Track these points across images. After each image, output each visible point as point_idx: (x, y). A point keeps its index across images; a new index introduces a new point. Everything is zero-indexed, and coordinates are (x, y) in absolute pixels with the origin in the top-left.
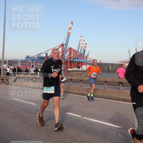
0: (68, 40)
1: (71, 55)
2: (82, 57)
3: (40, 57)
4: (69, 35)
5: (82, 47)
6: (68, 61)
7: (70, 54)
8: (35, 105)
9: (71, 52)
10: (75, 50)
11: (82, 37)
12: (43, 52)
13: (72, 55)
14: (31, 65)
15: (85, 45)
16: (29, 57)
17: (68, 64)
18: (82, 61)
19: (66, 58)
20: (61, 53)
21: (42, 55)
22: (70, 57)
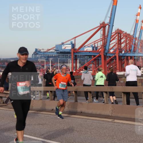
0: (113, 15)
1: (121, 44)
3: (61, 51)
4: (115, 6)
5: (142, 28)
6: (115, 57)
7: (119, 43)
9: (121, 39)
10: (129, 35)
11: (141, 8)
12: (66, 42)
13: (123, 45)
14: (43, 66)
16: (38, 51)
17: (116, 62)
19: (112, 51)
20: (102, 42)
21: (64, 46)
22: (119, 49)
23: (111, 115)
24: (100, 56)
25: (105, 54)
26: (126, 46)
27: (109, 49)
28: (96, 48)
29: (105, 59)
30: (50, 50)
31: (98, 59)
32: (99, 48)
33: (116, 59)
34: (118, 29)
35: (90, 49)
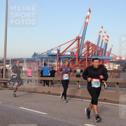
0: (85, 32)
1: (89, 50)
2: (103, 54)
3: (51, 54)
4: (86, 26)
5: (103, 40)
7: (88, 50)
8: (45, 114)
9: (89, 47)
10: (94, 45)
11: (102, 28)
12: (54, 48)
13: (90, 51)
14: (39, 64)
15: (107, 38)
16: (36, 54)
17: (85, 62)
18: (103, 58)
19: (83, 55)
20: (77, 49)
21: (53, 51)
22: (87, 54)
23: (81, 96)
24: (75, 58)
25: (79, 57)
26: (93, 52)
27: (81, 54)
28: (73, 53)
29: (79, 60)
30: (43, 53)
31: (74, 60)
32: (75, 53)
33: (85, 60)
34: (87, 41)
35: (69, 53)
